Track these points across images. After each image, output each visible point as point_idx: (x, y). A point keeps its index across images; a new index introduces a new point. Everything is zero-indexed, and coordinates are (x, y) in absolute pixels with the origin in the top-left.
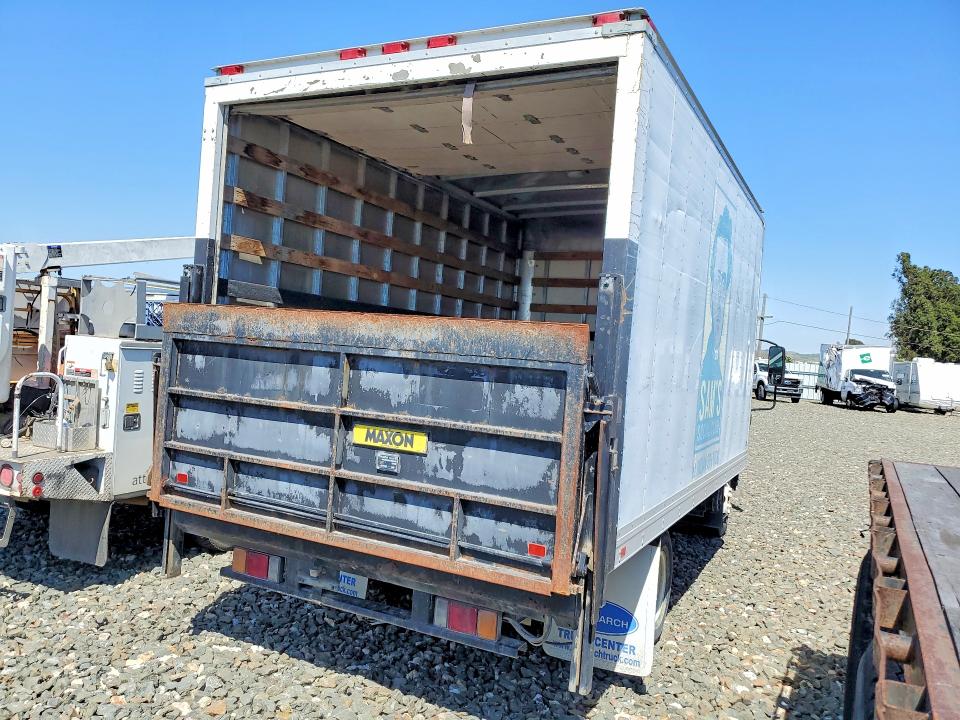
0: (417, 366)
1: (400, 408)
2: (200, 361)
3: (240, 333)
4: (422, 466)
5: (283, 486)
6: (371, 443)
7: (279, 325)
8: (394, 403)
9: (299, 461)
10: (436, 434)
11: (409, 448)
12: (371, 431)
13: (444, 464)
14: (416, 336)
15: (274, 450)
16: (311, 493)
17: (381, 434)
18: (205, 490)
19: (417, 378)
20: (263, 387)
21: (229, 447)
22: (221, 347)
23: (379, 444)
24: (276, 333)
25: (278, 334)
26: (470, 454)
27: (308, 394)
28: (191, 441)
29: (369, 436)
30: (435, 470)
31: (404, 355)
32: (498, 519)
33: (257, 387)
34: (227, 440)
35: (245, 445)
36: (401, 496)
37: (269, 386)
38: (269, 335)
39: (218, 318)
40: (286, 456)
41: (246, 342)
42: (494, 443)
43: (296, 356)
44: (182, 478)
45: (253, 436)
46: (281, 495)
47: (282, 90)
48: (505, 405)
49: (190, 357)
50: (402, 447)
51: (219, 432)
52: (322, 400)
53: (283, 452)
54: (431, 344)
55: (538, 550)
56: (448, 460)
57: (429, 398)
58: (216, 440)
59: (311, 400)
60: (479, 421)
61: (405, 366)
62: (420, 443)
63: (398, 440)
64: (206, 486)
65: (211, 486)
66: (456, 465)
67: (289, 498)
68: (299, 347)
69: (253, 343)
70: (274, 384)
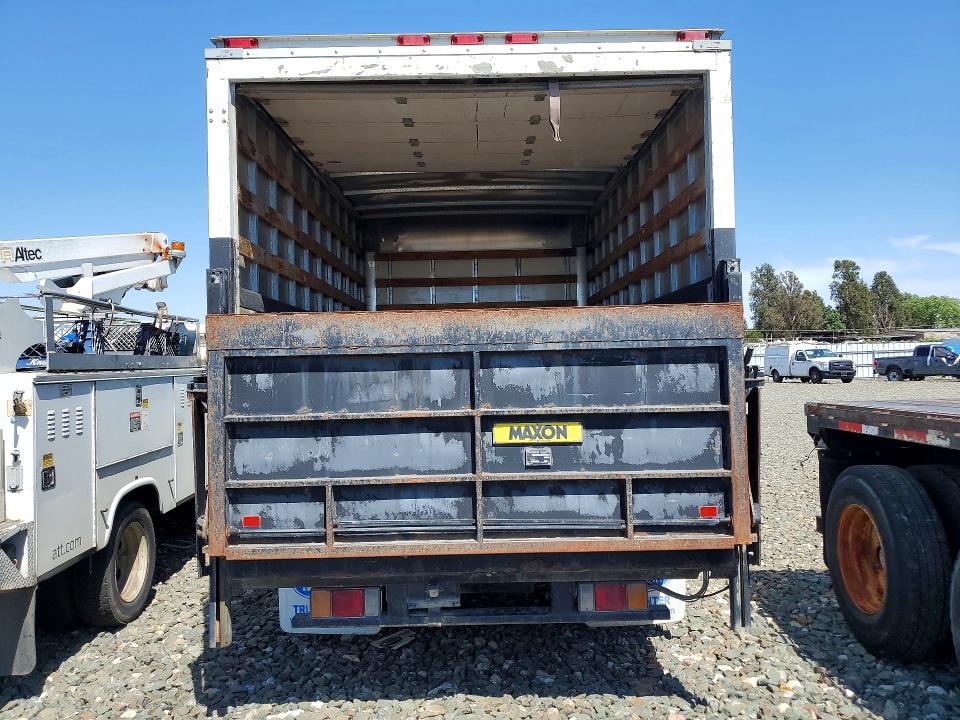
0: (559, 358)
1: (544, 401)
2: (263, 380)
3: (333, 342)
4: (578, 455)
5: (407, 504)
6: (517, 440)
7: (390, 329)
8: (536, 396)
9: (424, 473)
10: (590, 422)
11: (562, 439)
12: (516, 428)
13: (603, 449)
14: (565, 327)
15: (388, 466)
16: (446, 505)
17: (527, 430)
18: (293, 530)
19: (562, 369)
20: (365, 399)
21: (323, 473)
23: (527, 440)
24: (387, 339)
25: (389, 337)
26: (629, 435)
27: (428, 399)
28: (262, 476)
29: (512, 433)
30: (593, 456)
31: (551, 347)
32: (667, 491)
33: (357, 400)
34: (318, 467)
35: (348, 468)
36: (558, 488)
37: (372, 398)
38: (377, 341)
39: (296, 327)
40: (406, 471)
41: (342, 352)
42: (654, 422)
43: (408, 362)
44: (251, 522)
45: (357, 455)
46: (404, 515)
47: (327, 71)
48: (661, 385)
49: (247, 378)
50: (554, 440)
51: (304, 459)
52: (446, 404)
53: (401, 466)
54: (582, 333)
55: (709, 511)
56: (606, 445)
57: (576, 386)
58: (301, 468)
59: (433, 405)
60: (634, 403)
61: (546, 358)
62: (575, 432)
63: (549, 433)
64: (292, 524)
65: (299, 523)
66: (616, 448)
67: (416, 515)
68: (420, 350)
69: (353, 352)
70: (381, 394)
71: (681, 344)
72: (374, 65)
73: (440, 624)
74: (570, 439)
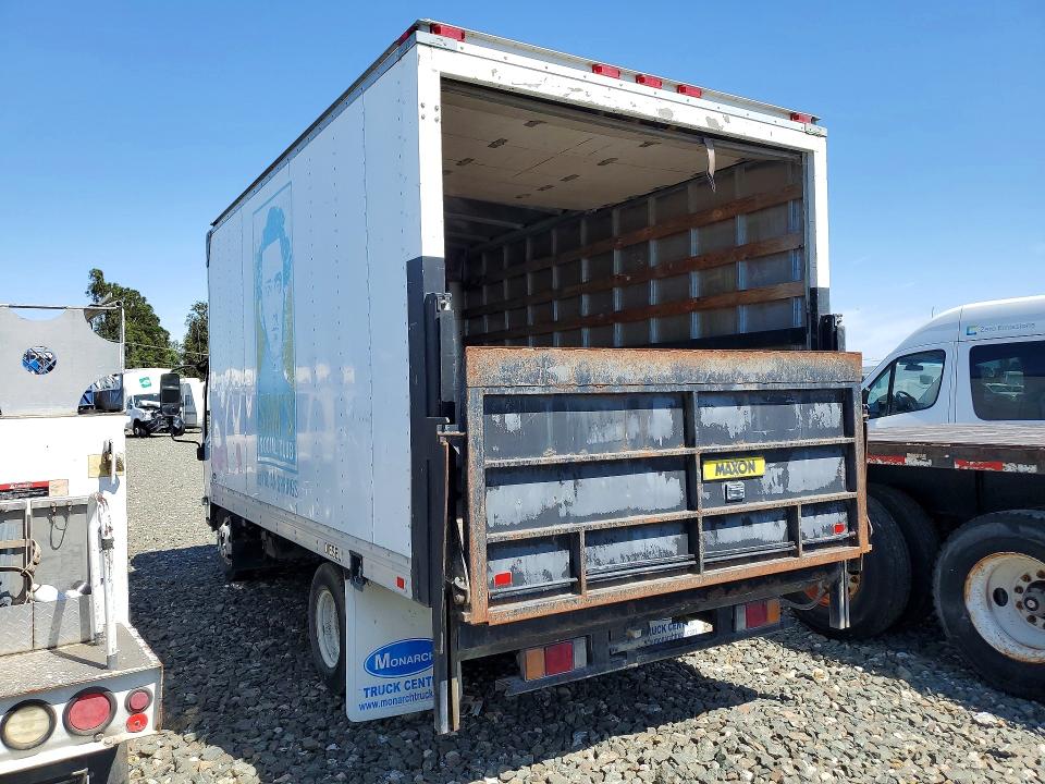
0: (746, 397)
1: (738, 437)
2: (512, 420)
3: (583, 380)
4: (760, 487)
5: (638, 545)
6: (721, 476)
7: (630, 367)
8: (732, 435)
9: (651, 512)
10: (776, 456)
11: (752, 474)
12: (720, 465)
13: (776, 480)
14: (757, 369)
15: (622, 507)
16: (668, 543)
17: (728, 466)
18: (543, 583)
19: (748, 408)
20: (601, 440)
21: (567, 519)
22: (542, 400)
23: (728, 476)
24: (627, 377)
25: (630, 377)
26: (794, 467)
27: (652, 439)
28: (512, 527)
29: (718, 470)
30: (770, 487)
31: (748, 388)
32: (815, 514)
33: (595, 441)
34: (562, 513)
35: (589, 512)
36: (747, 519)
37: (608, 438)
38: (619, 379)
39: (552, 364)
40: (637, 512)
41: (591, 390)
42: (806, 454)
43: (637, 401)
44: (502, 579)
45: (597, 499)
46: (636, 556)
47: (537, 85)
48: (810, 422)
49: (496, 418)
50: (747, 474)
51: (550, 505)
52: (667, 443)
53: (633, 507)
54: (769, 375)
55: (839, 528)
56: (779, 477)
57: (759, 426)
58: (549, 515)
59: (656, 445)
60: (795, 438)
61: (737, 398)
62: (760, 466)
63: (741, 468)
64: (541, 577)
65: (547, 575)
66: (784, 479)
67: (646, 556)
68: (652, 389)
69: (600, 390)
70: (615, 434)
71: (827, 386)
72: (579, 90)
73: (636, 665)
74: (757, 473)
